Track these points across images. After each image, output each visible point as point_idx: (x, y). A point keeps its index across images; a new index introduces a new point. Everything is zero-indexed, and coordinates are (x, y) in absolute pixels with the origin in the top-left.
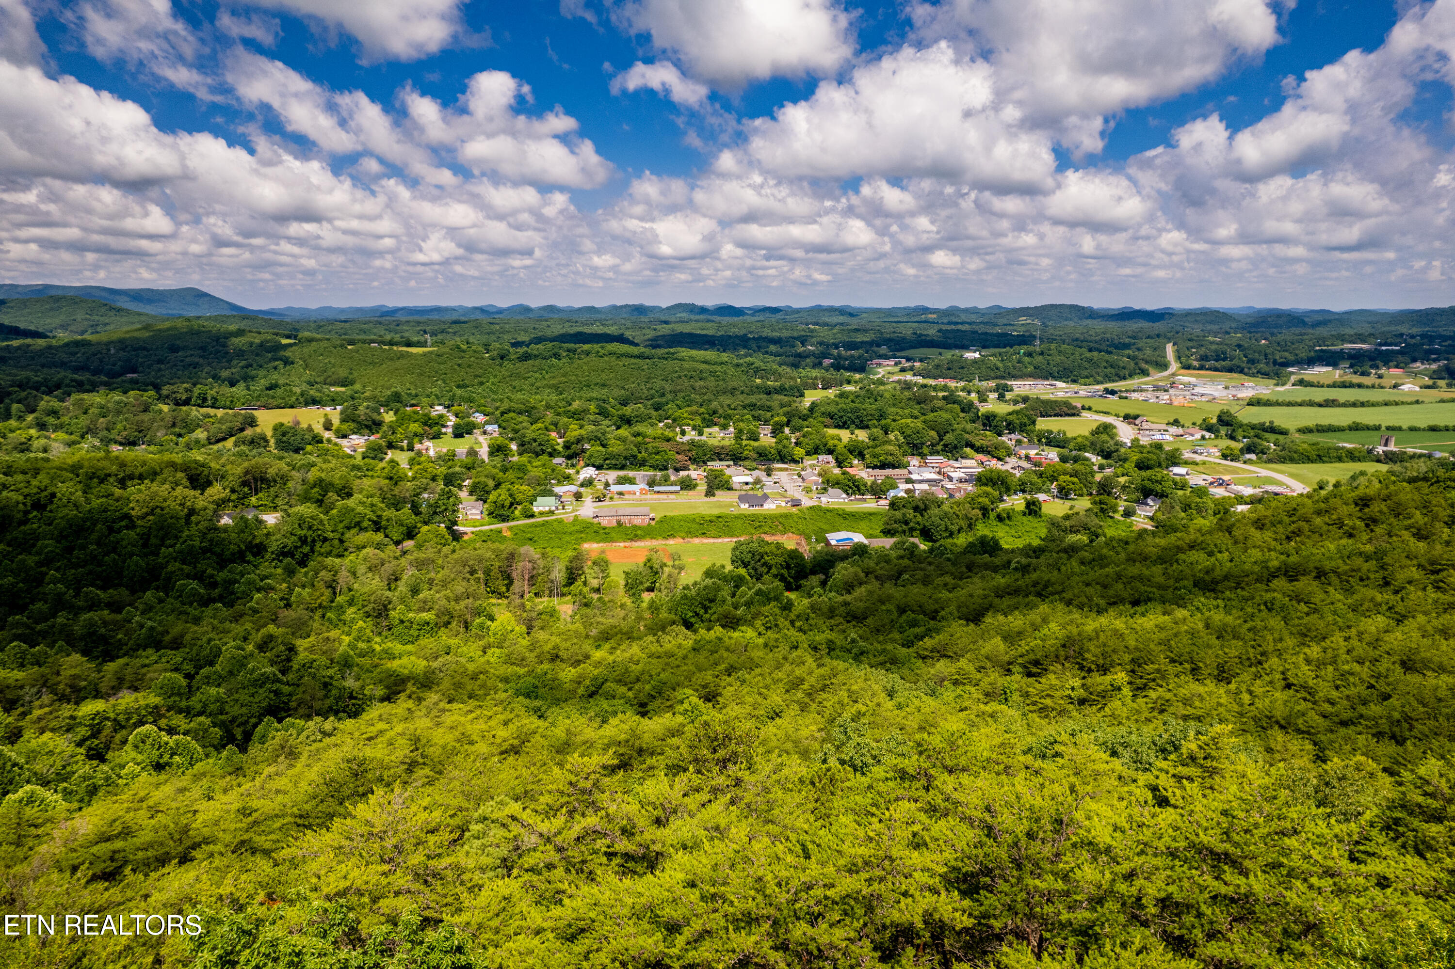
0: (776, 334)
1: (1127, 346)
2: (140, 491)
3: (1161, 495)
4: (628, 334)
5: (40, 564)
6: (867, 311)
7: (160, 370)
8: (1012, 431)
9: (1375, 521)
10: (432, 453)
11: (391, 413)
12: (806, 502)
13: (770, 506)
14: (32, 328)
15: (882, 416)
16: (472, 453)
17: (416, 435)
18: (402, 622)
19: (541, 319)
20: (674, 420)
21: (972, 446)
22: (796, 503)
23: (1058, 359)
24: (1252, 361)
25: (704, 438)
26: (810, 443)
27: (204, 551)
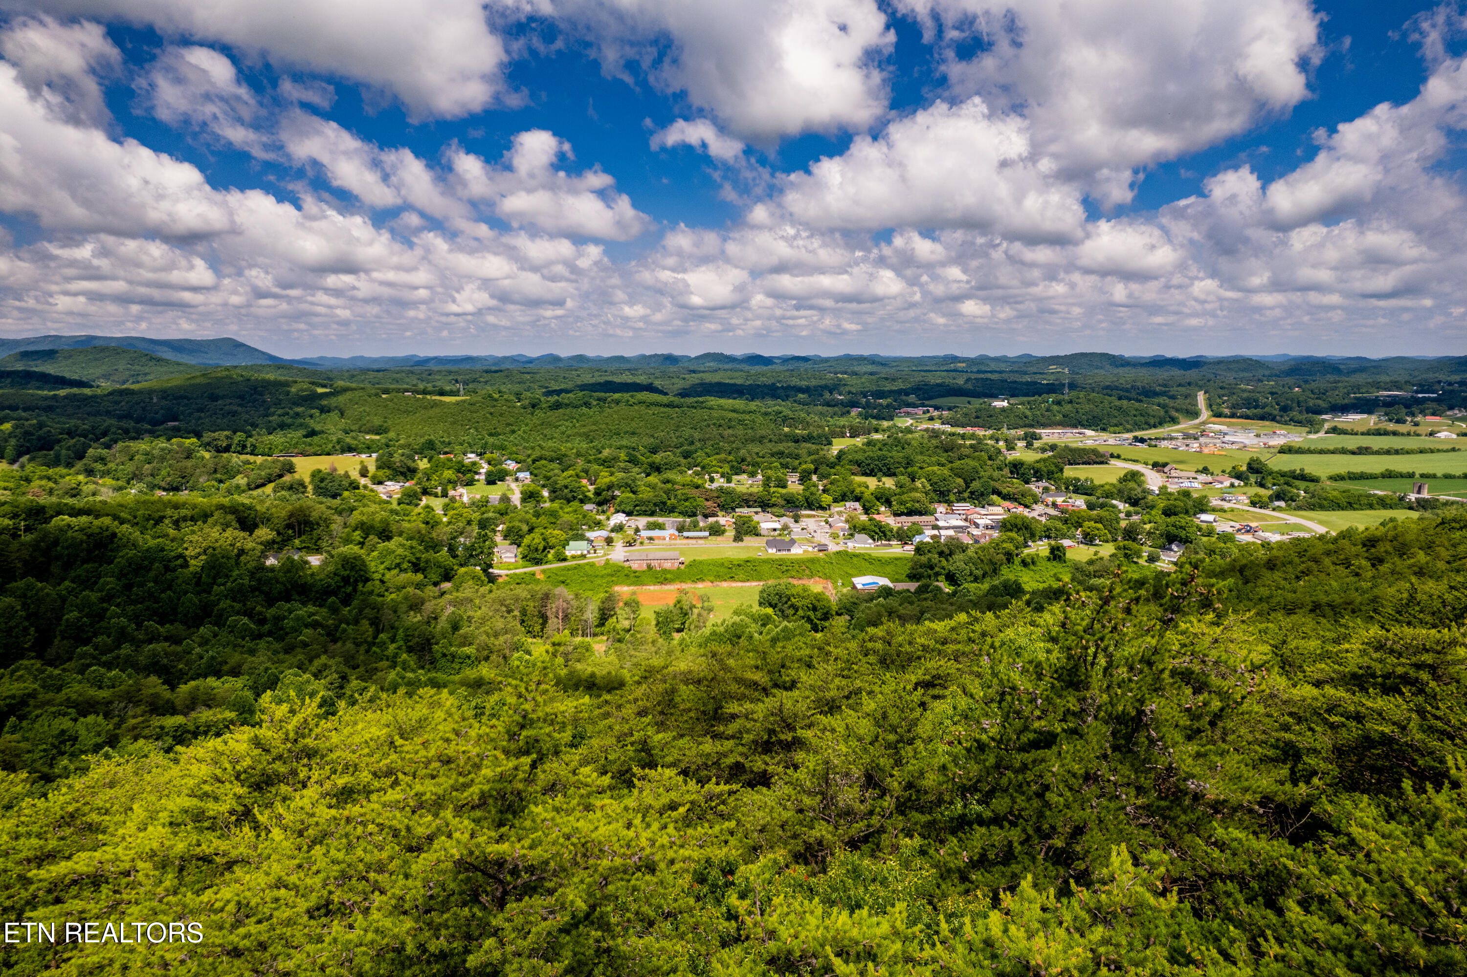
0: (804, 384)
1: (1156, 394)
2: (193, 532)
3: (1185, 541)
4: (657, 383)
5: (102, 600)
6: (895, 359)
7: (200, 418)
8: (1039, 479)
9: (1381, 561)
10: (465, 499)
11: (425, 460)
12: (833, 548)
13: (797, 551)
14: (76, 377)
15: (909, 463)
16: (505, 499)
17: (450, 482)
18: (444, 655)
19: (570, 368)
20: (703, 468)
21: (999, 494)
22: (823, 548)
23: (1087, 407)
24: (1285, 409)
25: (732, 485)
26: (837, 490)
27: (253, 589)
